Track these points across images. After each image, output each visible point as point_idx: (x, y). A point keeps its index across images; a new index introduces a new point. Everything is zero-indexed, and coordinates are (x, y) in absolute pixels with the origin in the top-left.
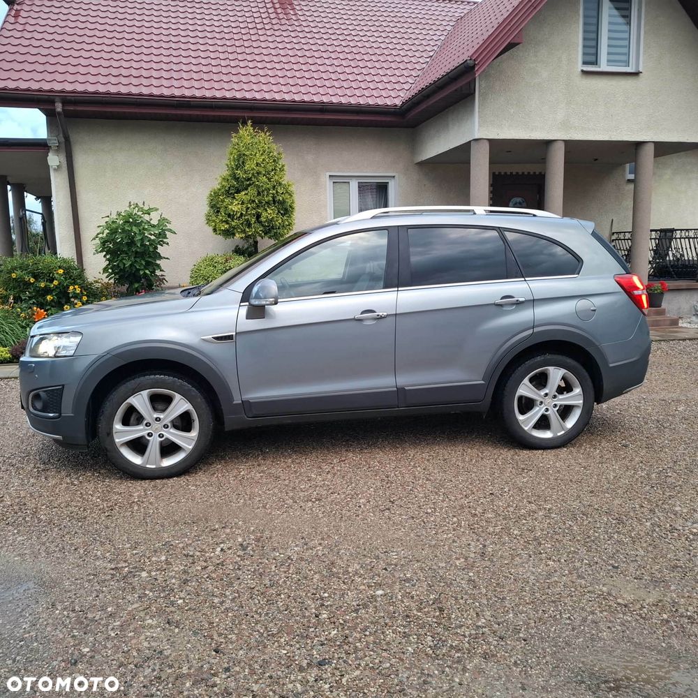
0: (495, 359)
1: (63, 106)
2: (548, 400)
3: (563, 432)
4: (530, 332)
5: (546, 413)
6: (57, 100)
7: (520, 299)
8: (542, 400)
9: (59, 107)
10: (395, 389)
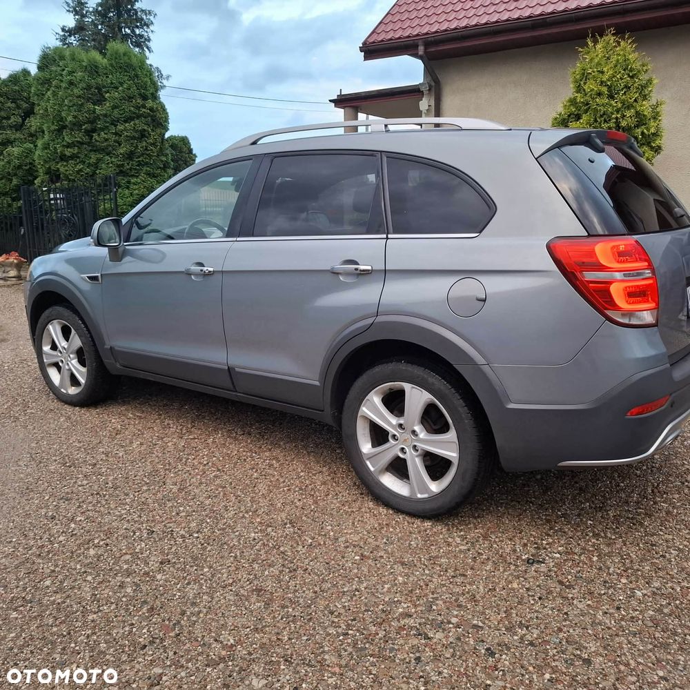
0: (328, 355)
1: (425, 49)
2: (404, 436)
3: (426, 496)
5: (401, 456)
6: (420, 43)
7: (362, 267)
8: (396, 433)
9: (421, 50)
10: (227, 368)
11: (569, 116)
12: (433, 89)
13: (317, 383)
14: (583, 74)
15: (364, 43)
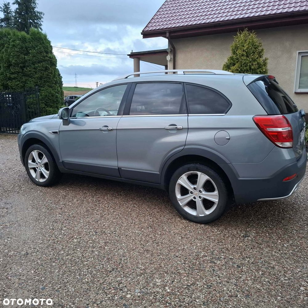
0: (163, 161)
1: (169, 34)
2: (196, 192)
3: (203, 215)
4: (182, 148)
5: (194, 200)
6: (167, 32)
7: (179, 127)
8: (193, 191)
9: (168, 35)
10: (117, 168)
11: (230, 64)
12: (172, 51)
13: (159, 173)
14: (236, 47)
15: (143, 31)
